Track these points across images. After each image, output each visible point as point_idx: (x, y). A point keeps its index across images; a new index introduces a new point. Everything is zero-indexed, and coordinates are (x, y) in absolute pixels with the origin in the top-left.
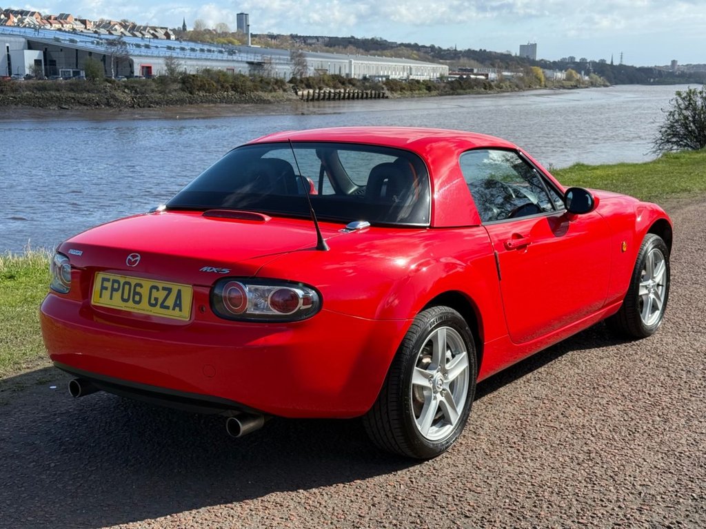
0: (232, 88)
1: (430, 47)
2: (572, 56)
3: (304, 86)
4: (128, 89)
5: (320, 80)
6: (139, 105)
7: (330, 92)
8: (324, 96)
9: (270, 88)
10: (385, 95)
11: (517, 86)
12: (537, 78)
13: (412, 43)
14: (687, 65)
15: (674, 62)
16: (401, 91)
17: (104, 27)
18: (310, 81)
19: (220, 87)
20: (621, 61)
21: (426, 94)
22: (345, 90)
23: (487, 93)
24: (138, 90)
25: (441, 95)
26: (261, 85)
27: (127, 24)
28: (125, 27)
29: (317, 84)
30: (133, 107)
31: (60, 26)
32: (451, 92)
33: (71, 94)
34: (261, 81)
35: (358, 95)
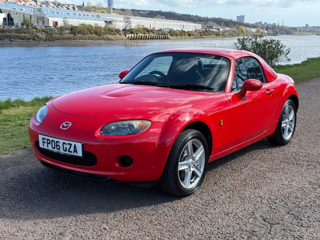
0: (95, 33)
1: (196, 16)
2: (260, 21)
3: (129, 32)
4: (44, 32)
5: (137, 30)
6: (49, 40)
7: (142, 35)
8: (139, 37)
9: (113, 33)
10: (168, 38)
11: (232, 35)
12: (242, 31)
13: (188, 14)
14: (313, 26)
15: (307, 25)
16: (176, 36)
17: (45, 4)
18: (132, 30)
19: (89, 32)
20: (282, 24)
21: (188, 37)
22: (149, 35)
23: (217, 38)
24: (49, 33)
25: (195, 38)
26: (108, 32)
27: (56, 3)
28: (55, 4)
29: (136, 32)
30: (46, 41)
31: (25, 3)
32: (200, 37)
33: (16, 34)
34: (109, 30)
35: (155, 38)
